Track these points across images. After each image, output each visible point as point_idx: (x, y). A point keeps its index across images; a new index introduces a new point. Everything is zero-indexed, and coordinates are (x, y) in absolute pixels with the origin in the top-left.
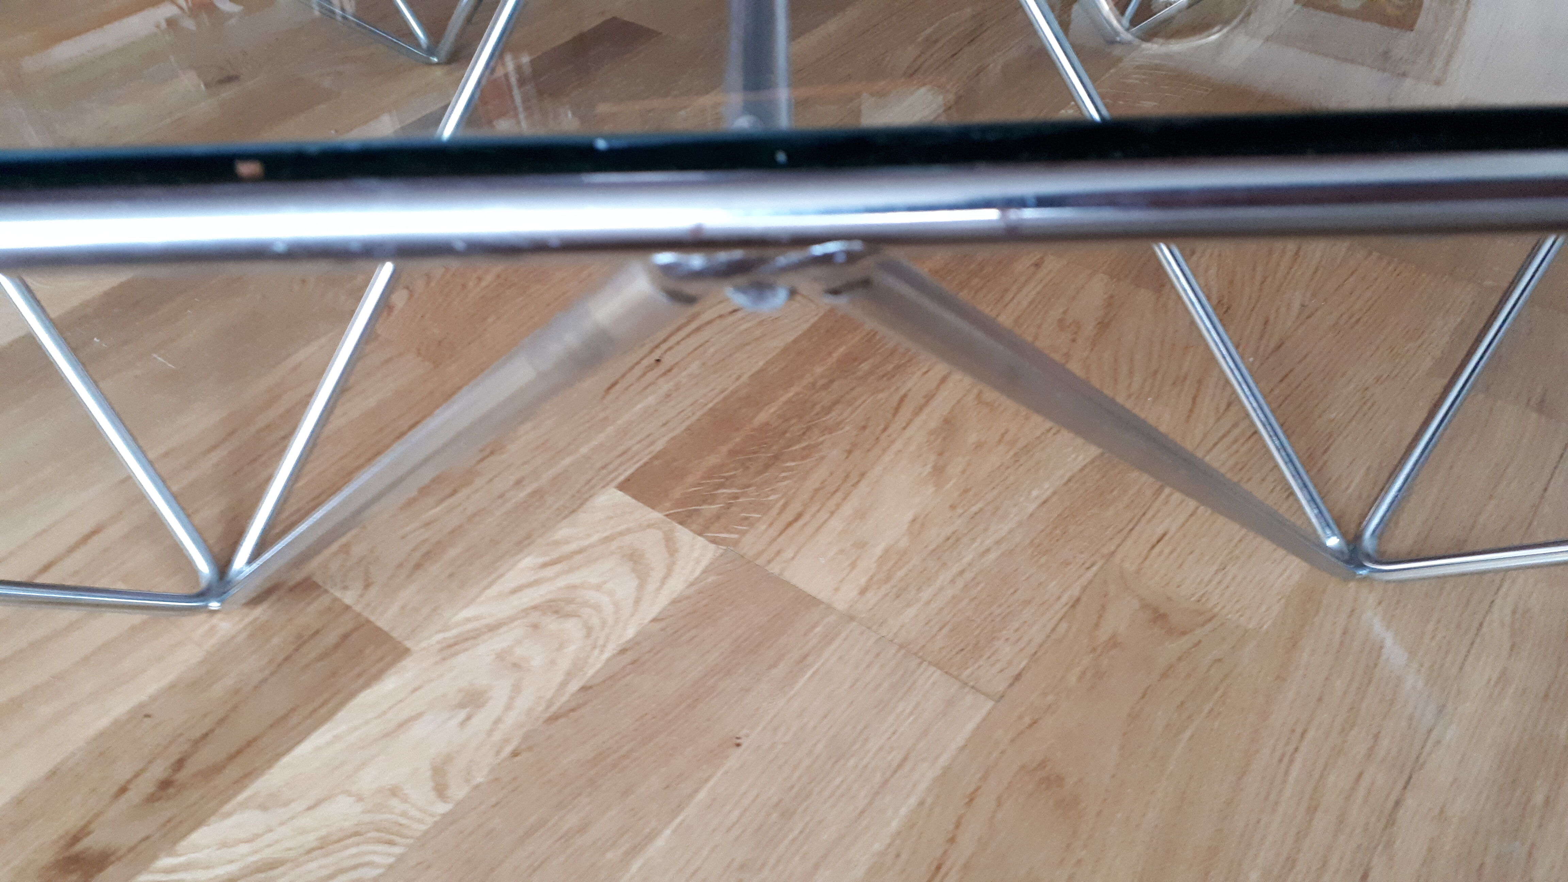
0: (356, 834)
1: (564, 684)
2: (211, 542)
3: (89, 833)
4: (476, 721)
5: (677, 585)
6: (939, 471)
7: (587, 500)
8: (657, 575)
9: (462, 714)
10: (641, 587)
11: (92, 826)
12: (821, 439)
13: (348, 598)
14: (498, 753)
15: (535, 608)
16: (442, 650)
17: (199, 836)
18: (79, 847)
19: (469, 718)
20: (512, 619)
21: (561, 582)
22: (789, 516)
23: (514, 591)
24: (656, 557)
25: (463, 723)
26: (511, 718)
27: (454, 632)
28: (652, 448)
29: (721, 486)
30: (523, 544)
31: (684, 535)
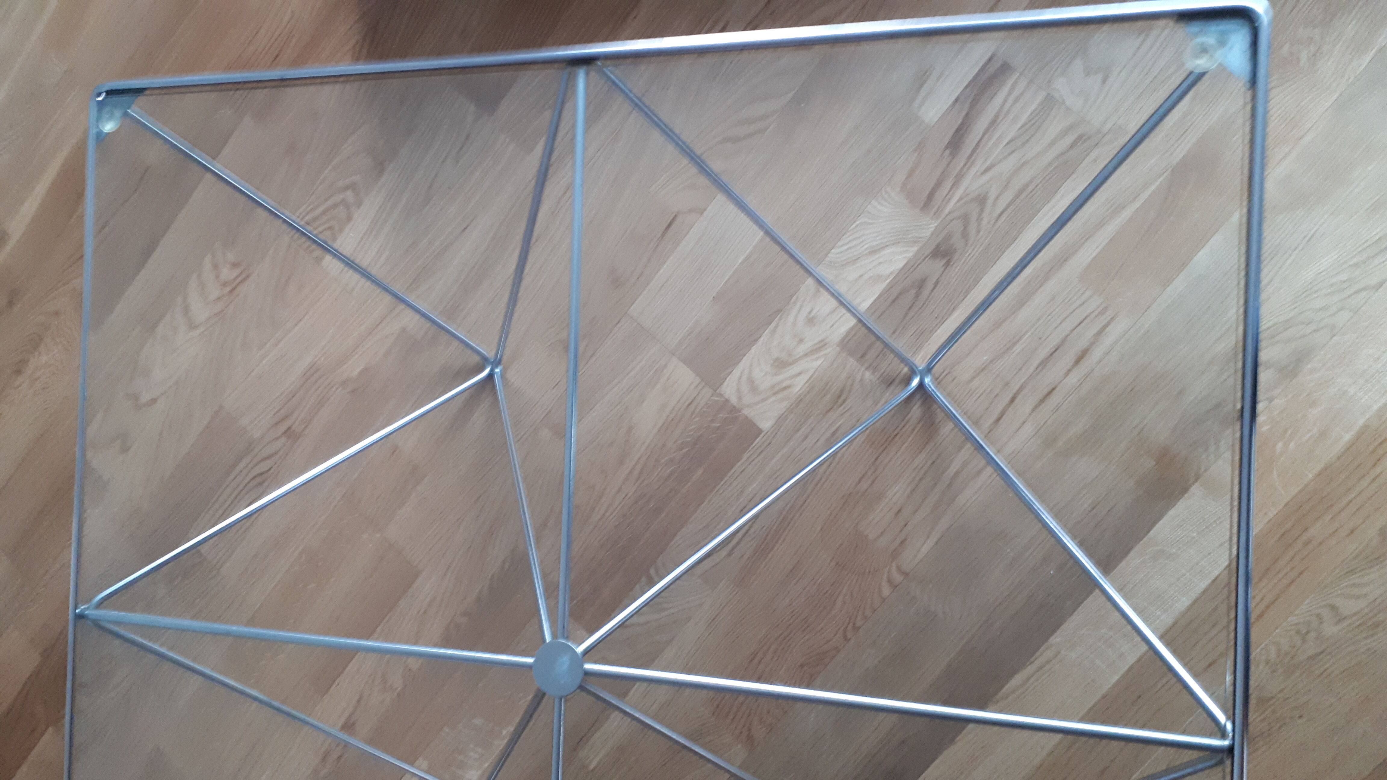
0: (843, 265)
1: (776, 327)
2: (939, 410)
3: (943, 266)
4: (808, 310)
5: (736, 373)
6: (630, 430)
7: (775, 424)
8: (744, 378)
9: (812, 314)
10: (750, 372)
11: (942, 269)
12: (674, 455)
13: (868, 374)
14: (797, 298)
15: (791, 364)
16: (825, 344)
17: (901, 265)
18: (944, 261)
19: (810, 313)
20: (800, 358)
21: (781, 377)
22: (692, 407)
23: (800, 373)
24: (745, 389)
25: (812, 311)
26: (794, 312)
27: (822, 353)
28: (749, 454)
29: (719, 428)
30: (799, 400)
31: (734, 400)
